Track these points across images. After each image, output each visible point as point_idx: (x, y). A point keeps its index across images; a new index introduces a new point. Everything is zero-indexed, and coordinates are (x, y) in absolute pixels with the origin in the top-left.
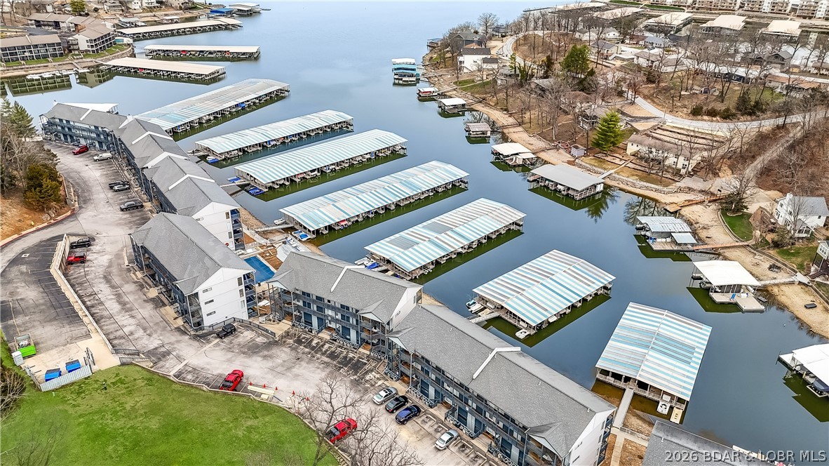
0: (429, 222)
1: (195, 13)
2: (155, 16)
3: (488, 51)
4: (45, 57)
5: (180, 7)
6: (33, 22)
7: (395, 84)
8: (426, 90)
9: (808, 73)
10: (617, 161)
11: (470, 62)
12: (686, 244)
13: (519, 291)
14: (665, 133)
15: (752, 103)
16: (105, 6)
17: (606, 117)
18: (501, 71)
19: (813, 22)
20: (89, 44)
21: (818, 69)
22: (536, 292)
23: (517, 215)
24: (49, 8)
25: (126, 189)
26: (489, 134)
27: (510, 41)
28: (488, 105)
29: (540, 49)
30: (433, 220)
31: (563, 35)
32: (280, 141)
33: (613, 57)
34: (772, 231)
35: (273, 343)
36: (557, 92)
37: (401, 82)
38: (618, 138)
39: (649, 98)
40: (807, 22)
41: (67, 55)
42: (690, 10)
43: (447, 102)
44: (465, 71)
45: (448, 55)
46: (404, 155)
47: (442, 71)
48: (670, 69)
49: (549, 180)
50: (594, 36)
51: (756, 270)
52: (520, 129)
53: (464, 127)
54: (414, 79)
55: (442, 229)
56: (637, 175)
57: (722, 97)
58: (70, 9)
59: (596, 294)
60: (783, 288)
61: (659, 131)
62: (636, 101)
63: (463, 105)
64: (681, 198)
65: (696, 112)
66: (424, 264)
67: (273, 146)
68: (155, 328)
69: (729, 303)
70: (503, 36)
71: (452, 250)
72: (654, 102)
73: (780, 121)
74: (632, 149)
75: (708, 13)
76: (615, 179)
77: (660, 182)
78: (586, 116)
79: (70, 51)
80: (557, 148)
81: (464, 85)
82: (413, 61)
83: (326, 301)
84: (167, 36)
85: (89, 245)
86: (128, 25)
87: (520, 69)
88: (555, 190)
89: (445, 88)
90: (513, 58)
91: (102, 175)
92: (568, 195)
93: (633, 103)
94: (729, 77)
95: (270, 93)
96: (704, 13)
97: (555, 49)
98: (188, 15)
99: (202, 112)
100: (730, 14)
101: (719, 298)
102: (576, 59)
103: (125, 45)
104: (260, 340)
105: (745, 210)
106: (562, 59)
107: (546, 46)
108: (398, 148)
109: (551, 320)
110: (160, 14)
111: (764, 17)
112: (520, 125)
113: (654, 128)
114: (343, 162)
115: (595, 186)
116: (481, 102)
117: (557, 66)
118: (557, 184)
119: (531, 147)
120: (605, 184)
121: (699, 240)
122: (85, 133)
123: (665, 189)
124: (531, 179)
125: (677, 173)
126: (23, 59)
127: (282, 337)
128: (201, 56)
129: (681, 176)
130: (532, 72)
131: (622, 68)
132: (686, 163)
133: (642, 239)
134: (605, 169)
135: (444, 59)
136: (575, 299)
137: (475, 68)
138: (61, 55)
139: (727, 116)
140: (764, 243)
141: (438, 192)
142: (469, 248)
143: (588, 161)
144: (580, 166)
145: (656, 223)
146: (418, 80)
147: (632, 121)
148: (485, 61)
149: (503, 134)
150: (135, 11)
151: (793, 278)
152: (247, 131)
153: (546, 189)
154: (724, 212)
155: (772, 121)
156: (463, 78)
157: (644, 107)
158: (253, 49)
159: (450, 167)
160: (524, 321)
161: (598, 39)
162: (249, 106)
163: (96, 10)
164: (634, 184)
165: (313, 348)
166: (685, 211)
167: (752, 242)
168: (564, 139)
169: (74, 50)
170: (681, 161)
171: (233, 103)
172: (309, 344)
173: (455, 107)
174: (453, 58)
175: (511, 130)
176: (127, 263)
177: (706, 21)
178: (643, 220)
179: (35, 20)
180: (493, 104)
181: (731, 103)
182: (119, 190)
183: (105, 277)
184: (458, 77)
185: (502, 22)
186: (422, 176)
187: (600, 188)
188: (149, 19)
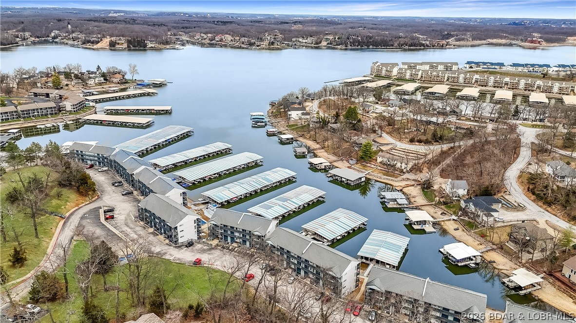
0: (278, 197)
1: (127, 85)
2: (103, 88)
3: (304, 108)
4: (46, 115)
5: (118, 82)
6: (32, 94)
7: (253, 127)
8: (271, 130)
9: (470, 120)
10: (372, 166)
11: (295, 115)
12: (403, 204)
13: (323, 226)
14: (397, 151)
15: (439, 136)
16: (73, 83)
17: (365, 144)
18: (312, 120)
19: (487, 88)
20: (72, 107)
21: (474, 117)
22: (331, 226)
23: (321, 193)
24: (39, 85)
25: (121, 185)
26: (306, 153)
27: (316, 103)
28: (305, 138)
29: (333, 107)
30: (280, 196)
31: (345, 99)
32: (194, 159)
33: (371, 111)
34: (442, 197)
35: (212, 248)
36: (341, 130)
37: (256, 125)
38: (372, 154)
39: (389, 134)
40: (484, 88)
41: (59, 114)
42: (419, 81)
43: (283, 137)
44: (292, 119)
45: (283, 110)
46: (262, 165)
47: (279, 120)
48: (400, 118)
49: (338, 176)
50: (361, 99)
51: (435, 215)
52: (323, 150)
53: (293, 150)
54: (264, 124)
55: (285, 200)
56: (382, 173)
57: (425, 133)
58: (51, 85)
59: (359, 227)
60: (446, 222)
61: (393, 151)
62: (382, 135)
63: (292, 138)
64: (404, 183)
65: (412, 141)
66: (277, 216)
67: (190, 162)
68: (156, 244)
69: (421, 229)
70: (312, 100)
71: (290, 209)
72: (391, 135)
73: (452, 145)
74: (379, 160)
75: (429, 83)
76: (371, 175)
77: (393, 176)
78: (356, 143)
79: (60, 111)
80: (342, 160)
81: (292, 127)
82: (262, 114)
83: (235, 229)
84: (113, 100)
85: (113, 211)
86: (88, 94)
87: (322, 119)
88: (341, 181)
89: (282, 129)
90: (318, 113)
91: (105, 179)
92: (347, 183)
93: (381, 136)
94: (429, 123)
95: (183, 133)
96: (427, 83)
97: (340, 107)
98: (123, 87)
99: (147, 145)
100: (441, 84)
101: (416, 227)
102: (351, 114)
103: (91, 107)
104: (205, 248)
105: (432, 188)
106: (344, 113)
107: (336, 106)
108: (258, 162)
109: (338, 238)
110: (106, 87)
111: (460, 86)
112: (322, 148)
113: (391, 149)
114: (230, 169)
115: (361, 178)
116: (301, 136)
117: (342, 118)
118: (342, 178)
119: (329, 160)
120: (366, 178)
121: (410, 202)
122: (91, 158)
123: (396, 179)
124: (329, 176)
125: (402, 171)
126: (33, 116)
127: (215, 246)
128: (138, 113)
129: (404, 172)
130: (329, 120)
131: (376, 118)
132: (406, 166)
133: (383, 203)
134: (366, 170)
135: (280, 112)
136: (349, 229)
137: (298, 118)
138: (56, 113)
139: (427, 142)
140: (439, 203)
141: (281, 183)
142: (299, 208)
143: (358, 166)
144: (354, 169)
145: (388, 195)
146: (266, 125)
147: (380, 146)
148: (303, 114)
149: (314, 153)
150: (91, 85)
151: (451, 218)
152: (175, 155)
153: (337, 181)
154: (423, 189)
155: (448, 145)
156: (292, 123)
157: (387, 138)
158: (168, 108)
159: (287, 170)
160: (325, 239)
161: (364, 102)
162: (172, 141)
163: (67, 85)
164: (380, 177)
165: (230, 250)
166: (404, 190)
167: (434, 203)
168: (346, 155)
169: (63, 110)
170: (404, 166)
171: (164, 140)
172: (228, 248)
173: (288, 139)
174: (285, 112)
175: (318, 151)
176: (134, 218)
177: (427, 88)
178: (383, 193)
179: (34, 93)
180: (308, 137)
181: (429, 136)
182: (117, 186)
183: (126, 224)
184: (288, 123)
185: (311, 91)
186: (273, 175)
187: (363, 179)
188: (100, 90)
